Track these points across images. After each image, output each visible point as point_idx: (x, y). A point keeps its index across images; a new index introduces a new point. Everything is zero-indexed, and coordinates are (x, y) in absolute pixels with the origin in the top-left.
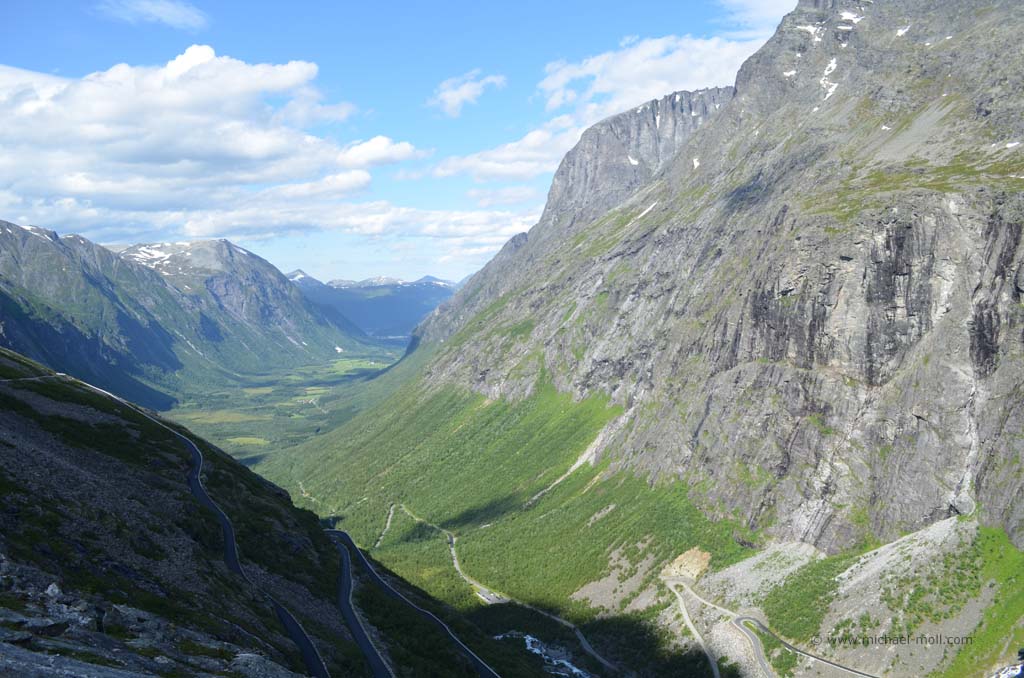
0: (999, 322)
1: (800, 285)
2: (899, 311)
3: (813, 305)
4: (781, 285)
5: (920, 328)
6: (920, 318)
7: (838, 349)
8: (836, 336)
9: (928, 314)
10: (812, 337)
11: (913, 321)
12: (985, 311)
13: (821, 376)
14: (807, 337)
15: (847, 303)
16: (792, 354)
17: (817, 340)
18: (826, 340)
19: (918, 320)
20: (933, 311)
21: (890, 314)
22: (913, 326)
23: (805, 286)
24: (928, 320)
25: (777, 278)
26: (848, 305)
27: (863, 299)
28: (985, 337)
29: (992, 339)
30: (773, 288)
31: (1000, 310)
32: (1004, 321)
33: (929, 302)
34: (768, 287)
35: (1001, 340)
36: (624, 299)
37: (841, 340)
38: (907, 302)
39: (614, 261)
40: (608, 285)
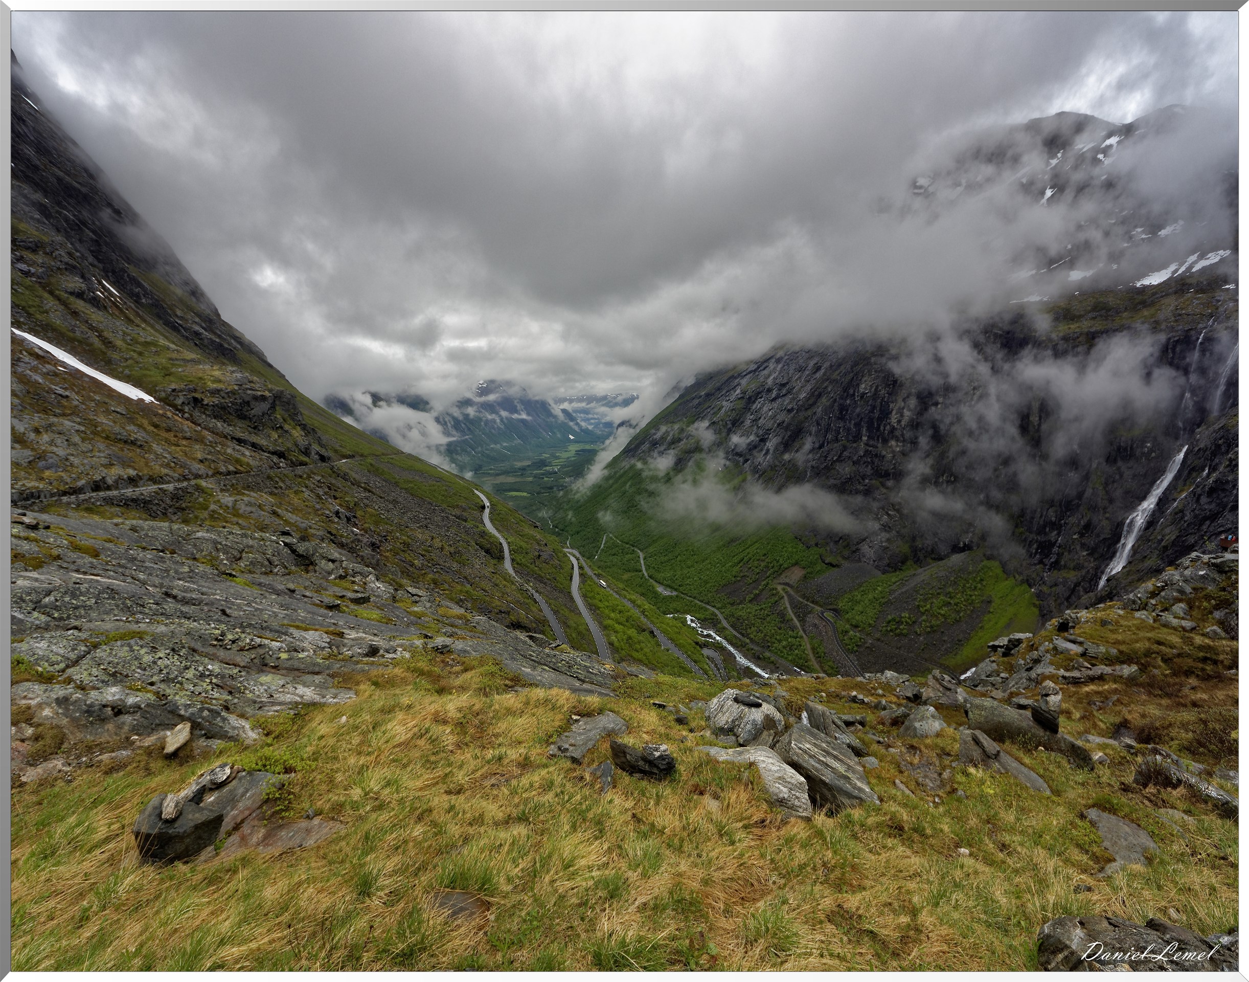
1: (873, 390)
3: (881, 404)
4: (860, 390)
7: (896, 434)
8: (895, 425)
10: (879, 426)
13: (884, 453)
14: (876, 426)
15: (905, 401)
16: (865, 438)
17: (882, 428)
18: (888, 427)
23: (876, 390)
25: (858, 385)
26: (905, 403)
30: (854, 392)
34: (851, 391)
36: (754, 402)
37: (899, 427)
39: (748, 377)
40: (744, 392)
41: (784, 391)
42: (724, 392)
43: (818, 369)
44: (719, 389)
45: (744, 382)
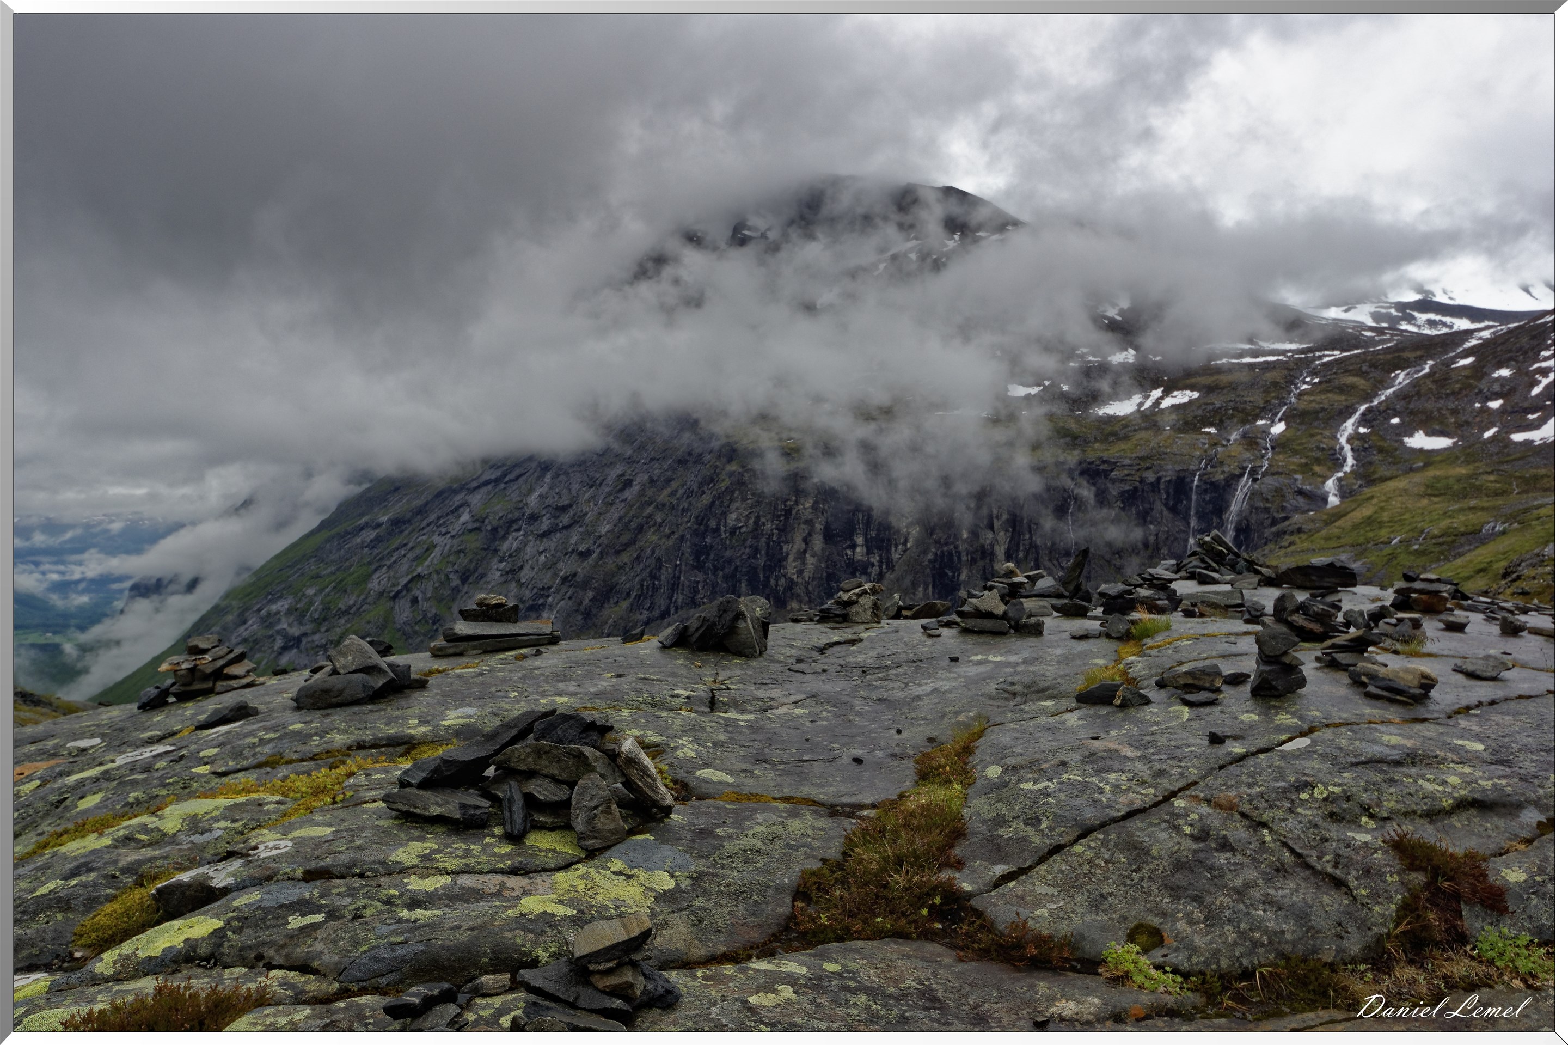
0: (959, 558)
1: (751, 521)
2: (858, 550)
3: (768, 544)
4: (729, 521)
5: (880, 567)
6: (880, 556)
7: (799, 590)
8: (795, 577)
9: (889, 552)
10: (767, 579)
11: (872, 560)
12: (945, 549)
14: (762, 579)
15: (805, 540)
17: (772, 582)
18: (782, 581)
19: (878, 558)
20: (893, 549)
21: (849, 552)
22: (873, 565)
23: (756, 523)
24: (888, 558)
25: (724, 514)
26: (807, 544)
27: (821, 537)
28: (947, 574)
29: (953, 577)
30: (718, 525)
31: (961, 548)
32: (964, 558)
33: (889, 540)
34: (713, 524)
35: (963, 577)
37: (800, 580)
38: (866, 540)
39: (484, 490)
40: (480, 520)
41: (565, 519)
42: (433, 517)
43: (628, 484)
44: (421, 511)
45: (476, 499)
